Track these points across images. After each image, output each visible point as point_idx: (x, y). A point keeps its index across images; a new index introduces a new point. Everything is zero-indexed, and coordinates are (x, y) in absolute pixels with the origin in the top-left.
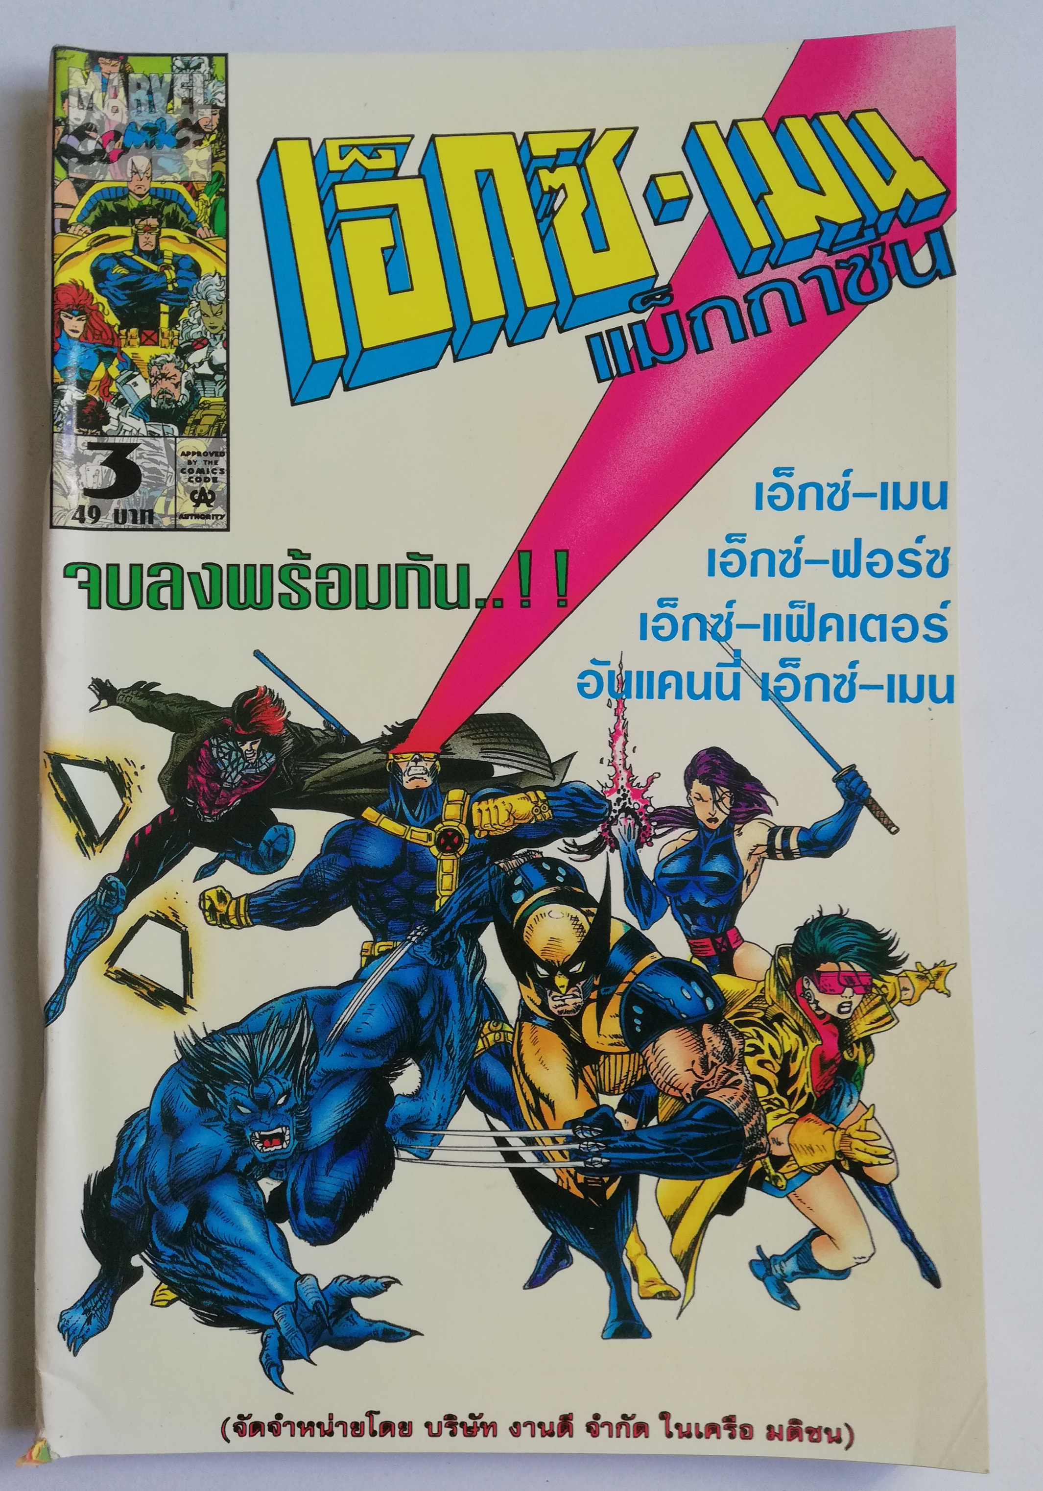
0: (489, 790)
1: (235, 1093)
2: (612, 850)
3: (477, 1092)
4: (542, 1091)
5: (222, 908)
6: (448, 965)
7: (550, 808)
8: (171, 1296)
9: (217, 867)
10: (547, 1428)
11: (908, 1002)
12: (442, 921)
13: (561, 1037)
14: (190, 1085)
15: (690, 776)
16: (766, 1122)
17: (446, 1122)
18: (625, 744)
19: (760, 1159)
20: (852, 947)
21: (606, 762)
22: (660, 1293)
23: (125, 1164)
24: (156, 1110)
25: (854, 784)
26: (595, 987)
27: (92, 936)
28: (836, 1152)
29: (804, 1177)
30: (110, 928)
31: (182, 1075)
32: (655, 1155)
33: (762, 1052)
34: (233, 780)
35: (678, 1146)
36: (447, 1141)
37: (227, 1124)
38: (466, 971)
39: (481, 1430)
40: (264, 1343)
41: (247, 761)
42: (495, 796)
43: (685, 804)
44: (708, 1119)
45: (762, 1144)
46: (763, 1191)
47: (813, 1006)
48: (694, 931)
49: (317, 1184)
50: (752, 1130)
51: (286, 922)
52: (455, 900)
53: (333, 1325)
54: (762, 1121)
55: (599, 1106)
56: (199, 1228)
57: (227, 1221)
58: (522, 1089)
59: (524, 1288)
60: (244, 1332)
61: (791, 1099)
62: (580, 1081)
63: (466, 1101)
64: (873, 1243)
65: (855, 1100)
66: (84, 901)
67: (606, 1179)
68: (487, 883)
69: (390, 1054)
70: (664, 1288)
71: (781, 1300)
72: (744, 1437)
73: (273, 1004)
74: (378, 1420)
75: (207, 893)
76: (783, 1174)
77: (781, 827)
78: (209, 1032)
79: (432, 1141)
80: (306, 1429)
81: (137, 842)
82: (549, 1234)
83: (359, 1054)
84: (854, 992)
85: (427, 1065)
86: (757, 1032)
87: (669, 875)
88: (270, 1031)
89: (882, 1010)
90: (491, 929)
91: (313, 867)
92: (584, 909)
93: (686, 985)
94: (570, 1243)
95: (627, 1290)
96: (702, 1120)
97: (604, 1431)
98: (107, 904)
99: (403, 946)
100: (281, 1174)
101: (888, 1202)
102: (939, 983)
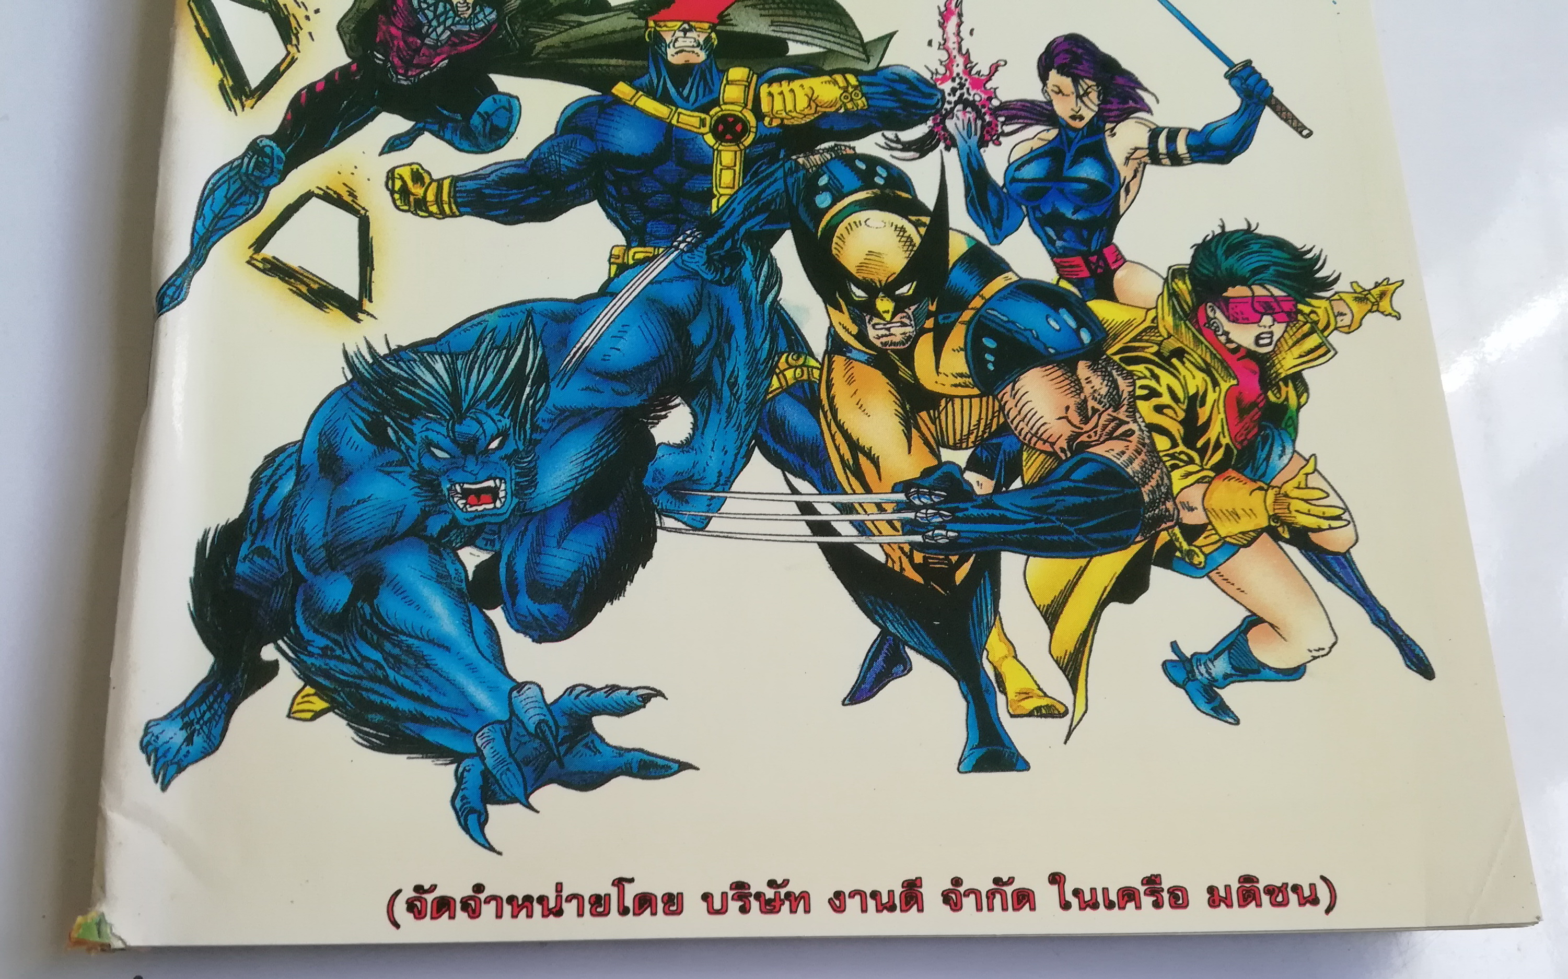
0: (782, 71)
1: (427, 430)
2: (948, 148)
3: (771, 443)
4: (862, 442)
5: (418, 191)
6: (730, 281)
7: (863, 95)
8: (320, 704)
9: (414, 139)
10: (885, 899)
11: (1346, 329)
12: (720, 225)
13: (885, 374)
14: (363, 415)
15: (1046, 63)
16: (1171, 483)
17: (729, 481)
18: (959, 25)
19: (1166, 529)
20: (1266, 267)
21: (935, 45)
22: (1038, 709)
23: (261, 516)
24: (312, 444)
25: (1252, 81)
26: (929, 315)
27: (232, 212)
28: (1270, 517)
29: (1228, 550)
30: (259, 203)
31: (352, 401)
32: (1021, 527)
33: (1159, 395)
34: (439, 36)
35: (1052, 514)
36: (730, 506)
37: (414, 471)
38: (755, 290)
39: (787, 903)
40: (459, 779)
41: (459, 16)
42: (790, 78)
43: (1040, 97)
44: (1088, 480)
45: (1167, 510)
46: (1174, 570)
47: (1223, 339)
48: (1061, 248)
49: (546, 559)
50: (1152, 492)
51: (506, 215)
52: (738, 200)
53: (566, 754)
54: (1166, 481)
55: (941, 464)
56: (367, 610)
57: (410, 603)
58: (834, 440)
59: (844, 704)
60: (428, 762)
61: (1202, 452)
62: (914, 432)
63: (757, 453)
64: (1333, 630)
65: (1289, 451)
66: (225, 166)
67: (954, 559)
68: (782, 181)
69: (650, 391)
70: (1044, 702)
71: (1212, 713)
72: (1175, 905)
73: (486, 317)
74: (631, 891)
75: (397, 171)
76: (1200, 548)
77: (1164, 128)
78: (393, 347)
79: (709, 506)
80: (520, 908)
81: (303, 99)
82: (875, 631)
83: (607, 387)
84: (1274, 320)
85: (702, 406)
86: (1151, 371)
87: (1023, 181)
88: (481, 352)
89: (1314, 340)
90: (788, 238)
91: (544, 149)
92: (913, 218)
93: (1051, 312)
94: (906, 643)
95: (991, 705)
96: (1084, 481)
97: (969, 903)
98: (256, 173)
99: (666, 254)
100: (492, 542)
101: (1347, 574)
102: (1384, 304)
